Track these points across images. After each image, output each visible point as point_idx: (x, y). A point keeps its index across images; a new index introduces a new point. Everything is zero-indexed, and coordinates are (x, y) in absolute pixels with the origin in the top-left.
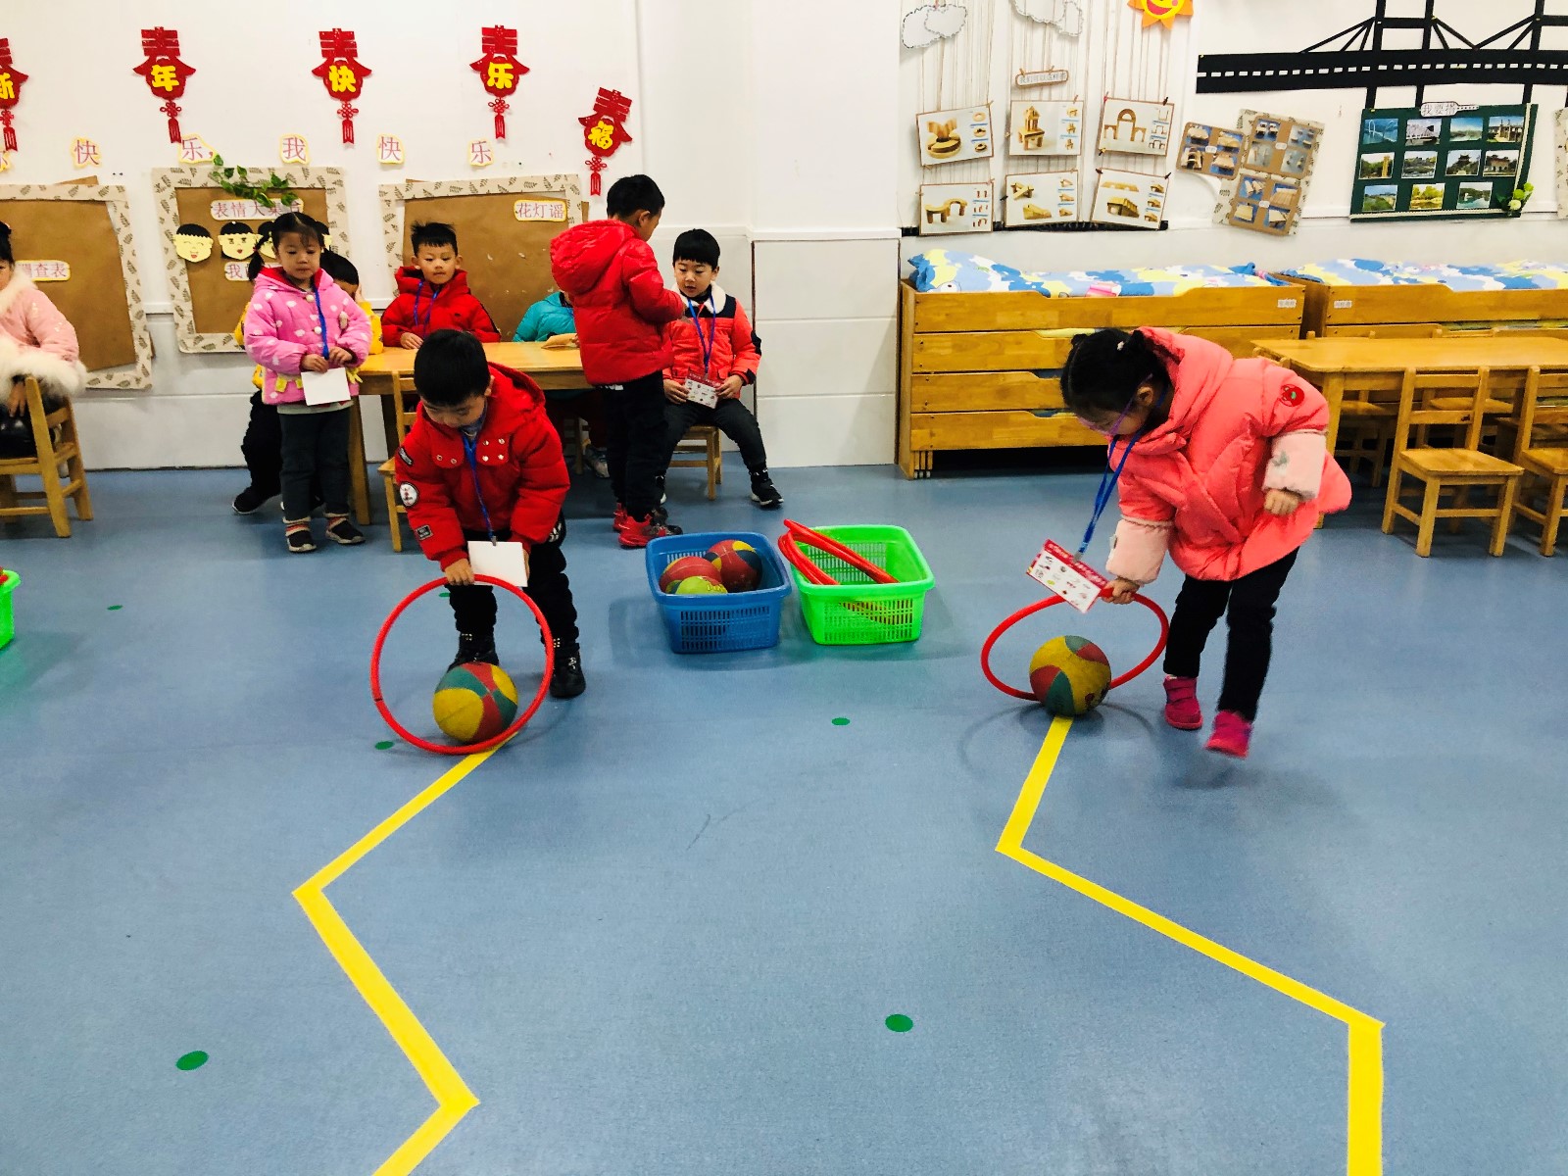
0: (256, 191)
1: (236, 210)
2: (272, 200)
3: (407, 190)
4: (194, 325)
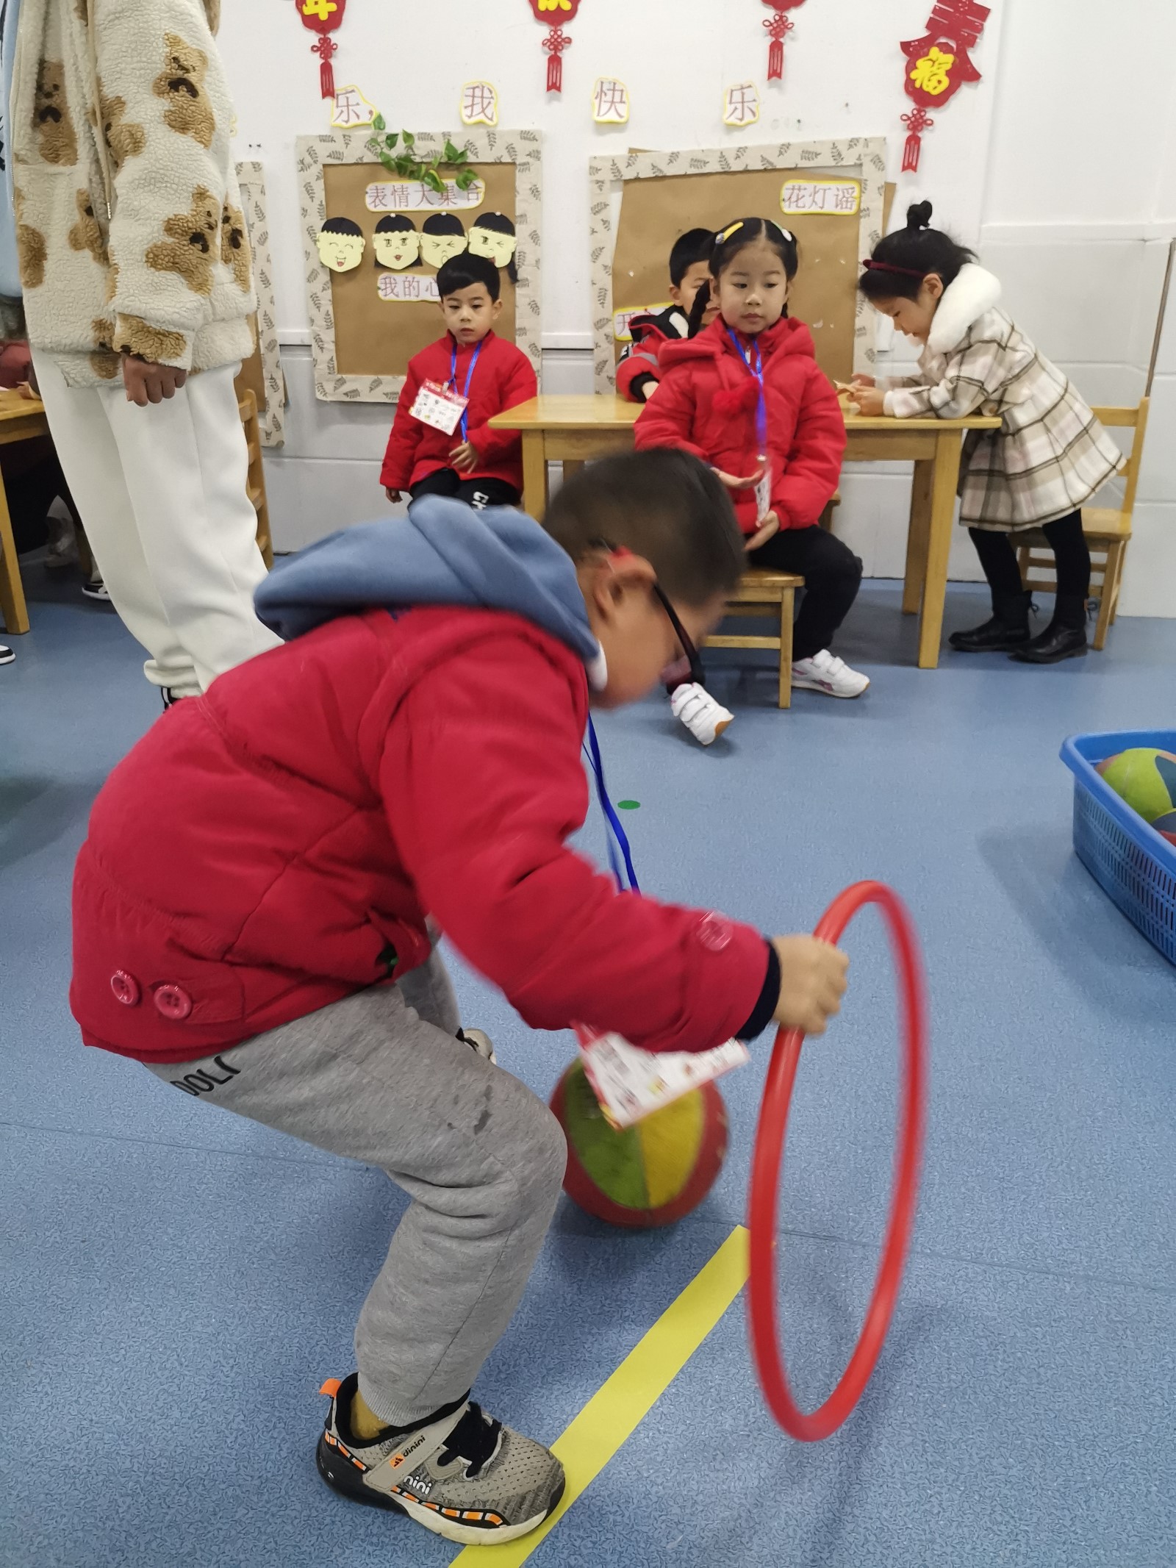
0: (424, 167)
1: (397, 197)
2: (444, 181)
3: (629, 165)
4: (335, 363)
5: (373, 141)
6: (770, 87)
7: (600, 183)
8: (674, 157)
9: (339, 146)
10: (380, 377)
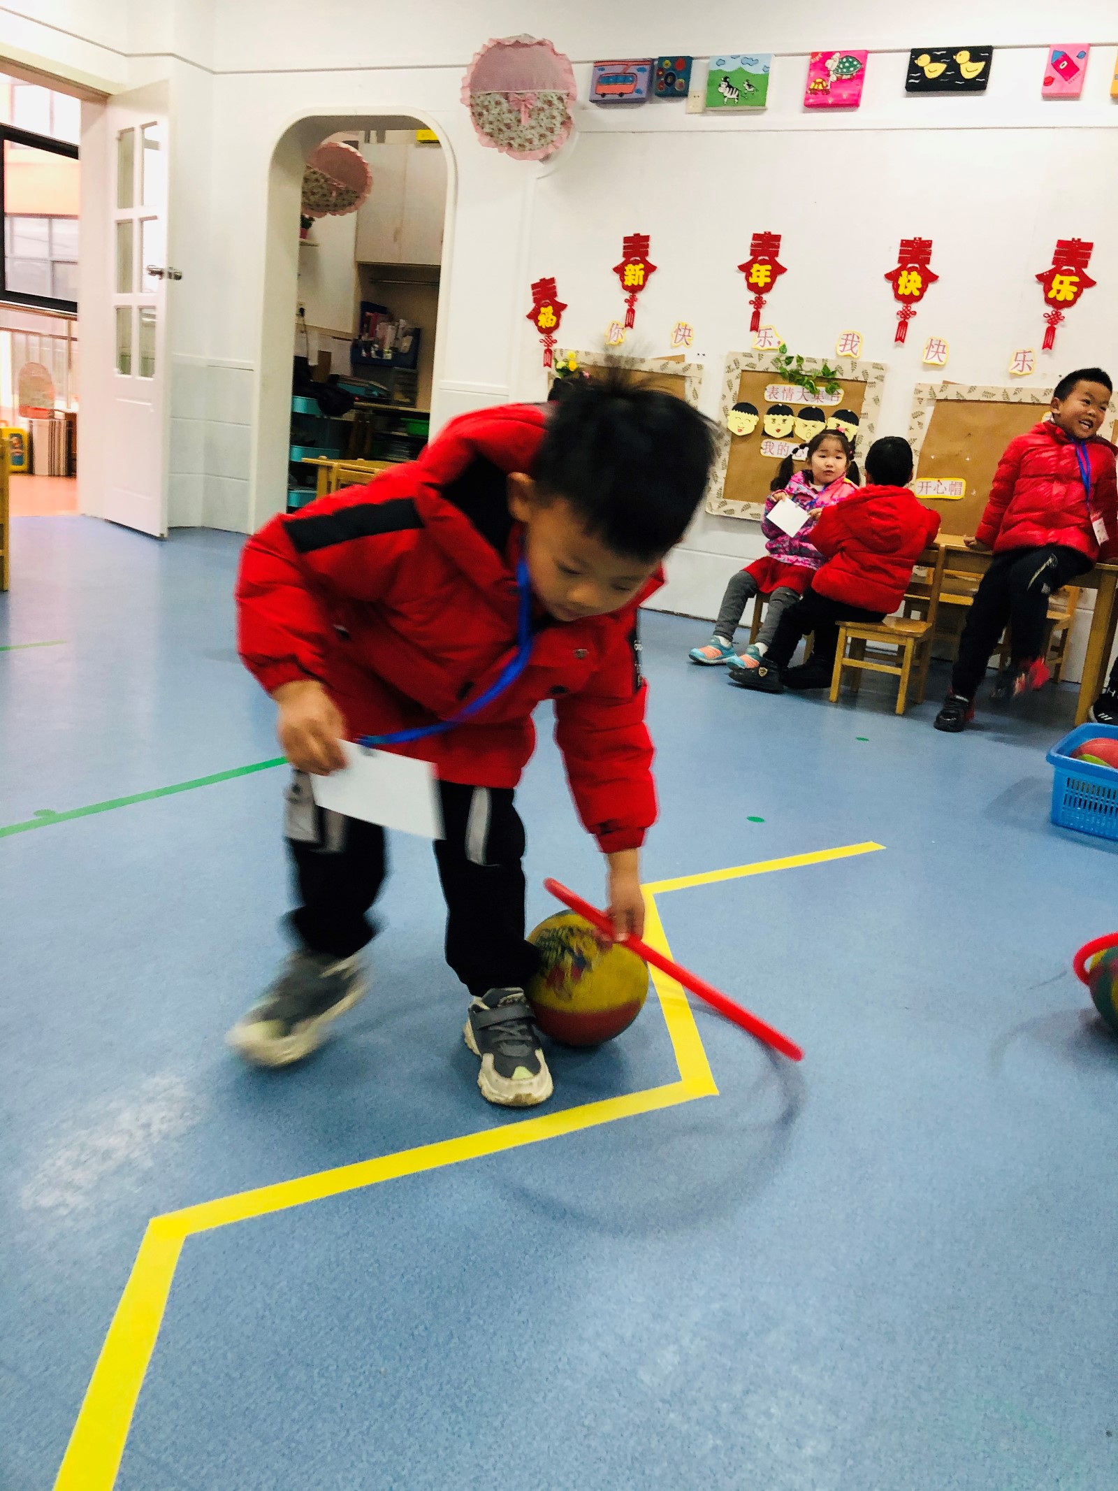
0: (806, 378)
1: (785, 395)
2: (818, 388)
3: (942, 391)
4: (723, 491)
5: (778, 360)
6: (1044, 353)
7: (921, 400)
8: (972, 389)
9: (754, 360)
10: (750, 503)
